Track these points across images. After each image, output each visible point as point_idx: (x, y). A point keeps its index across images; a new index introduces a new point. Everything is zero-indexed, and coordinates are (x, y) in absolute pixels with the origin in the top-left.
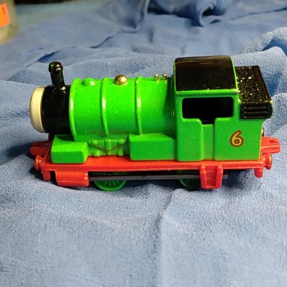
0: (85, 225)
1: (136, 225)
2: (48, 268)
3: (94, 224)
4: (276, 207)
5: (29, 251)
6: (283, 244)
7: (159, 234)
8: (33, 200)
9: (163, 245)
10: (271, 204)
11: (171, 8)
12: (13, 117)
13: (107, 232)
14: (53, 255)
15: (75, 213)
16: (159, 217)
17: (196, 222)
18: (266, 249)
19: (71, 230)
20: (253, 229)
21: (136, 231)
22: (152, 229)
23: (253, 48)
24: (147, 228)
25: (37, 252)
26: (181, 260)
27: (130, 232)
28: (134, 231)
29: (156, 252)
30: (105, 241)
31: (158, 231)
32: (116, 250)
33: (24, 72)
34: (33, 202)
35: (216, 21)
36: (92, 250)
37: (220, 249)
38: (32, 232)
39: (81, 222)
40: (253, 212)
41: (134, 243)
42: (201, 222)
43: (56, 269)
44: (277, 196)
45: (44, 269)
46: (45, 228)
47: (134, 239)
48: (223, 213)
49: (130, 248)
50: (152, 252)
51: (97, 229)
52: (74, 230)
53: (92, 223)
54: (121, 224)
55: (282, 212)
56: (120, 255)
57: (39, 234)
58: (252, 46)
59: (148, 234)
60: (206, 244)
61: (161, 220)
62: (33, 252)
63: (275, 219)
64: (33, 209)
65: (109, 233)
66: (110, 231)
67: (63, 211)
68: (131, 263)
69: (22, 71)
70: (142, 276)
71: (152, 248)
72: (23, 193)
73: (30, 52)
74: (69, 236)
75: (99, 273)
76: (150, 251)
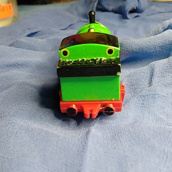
0: (41, 133)
1: (73, 135)
2: (15, 158)
3: (47, 133)
4: (164, 126)
5: (4, 147)
6: (165, 150)
7: (87, 141)
8: (12, 116)
9: (89, 148)
10: (161, 124)
11: (111, 8)
12: (8, 67)
13: (54, 138)
14: (19, 150)
15: (37, 125)
16: (89, 131)
17: (113, 132)
18: (154, 154)
19: (32, 135)
20: (147, 141)
21: (73, 138)
22: (84, 138)
23: (156, 30)
24: (81, 137)
25: (9, 147)
26: (99, 158)
27: (69, 139)
28: (72, 138)
29: (83, 152)
30: (53, 143)
31: (87, 140)
32: (59, 149)
33: (17, 42)
34: (12, 118)
35: (137, 16)
36: (44, 148)
37: (124, 155)
38: (8, 135)
39: (39, 131)
40: (149, 129)
41: (71, 146)
42: (115, 132)
43: (20, 158)
44: (165, 120)
45: (13, 157)
46: (16, 134)
47: (70, 143)
48: (130, 128)
49: (68, 149)
50: (81, 152)
51: (49, 135)
52: (34, 135)
53: (46, 132)
54: (64, 134)
55: (167, 130)
56: (61, 152)
57: (12, 137)
58: (156, 29)
59: (80, 141)
60: (115, 151)
61: (89, 133)
62: (7, 147)
63: (162, 134)
64: (11, 122)
65: (55, 138)
66: (57, 137)
67: (30, 124)
68: (67, 157)
69: (16, 41)
70: (73, 165)
71: (82, 149)
72: (7, 112)
73: (22, 31)
74: (30, 139)
75: (47, 162)
76: (80, 151)
